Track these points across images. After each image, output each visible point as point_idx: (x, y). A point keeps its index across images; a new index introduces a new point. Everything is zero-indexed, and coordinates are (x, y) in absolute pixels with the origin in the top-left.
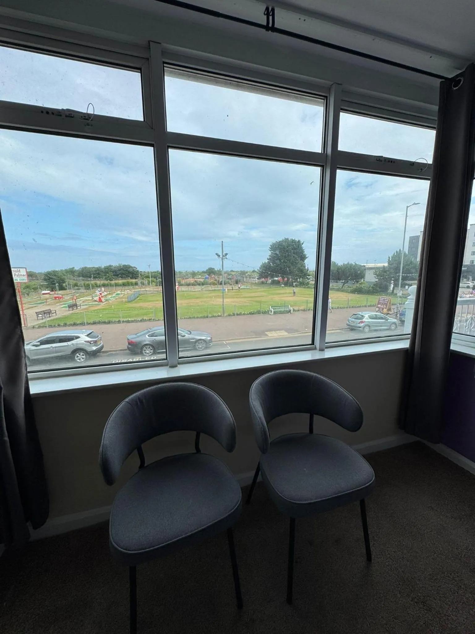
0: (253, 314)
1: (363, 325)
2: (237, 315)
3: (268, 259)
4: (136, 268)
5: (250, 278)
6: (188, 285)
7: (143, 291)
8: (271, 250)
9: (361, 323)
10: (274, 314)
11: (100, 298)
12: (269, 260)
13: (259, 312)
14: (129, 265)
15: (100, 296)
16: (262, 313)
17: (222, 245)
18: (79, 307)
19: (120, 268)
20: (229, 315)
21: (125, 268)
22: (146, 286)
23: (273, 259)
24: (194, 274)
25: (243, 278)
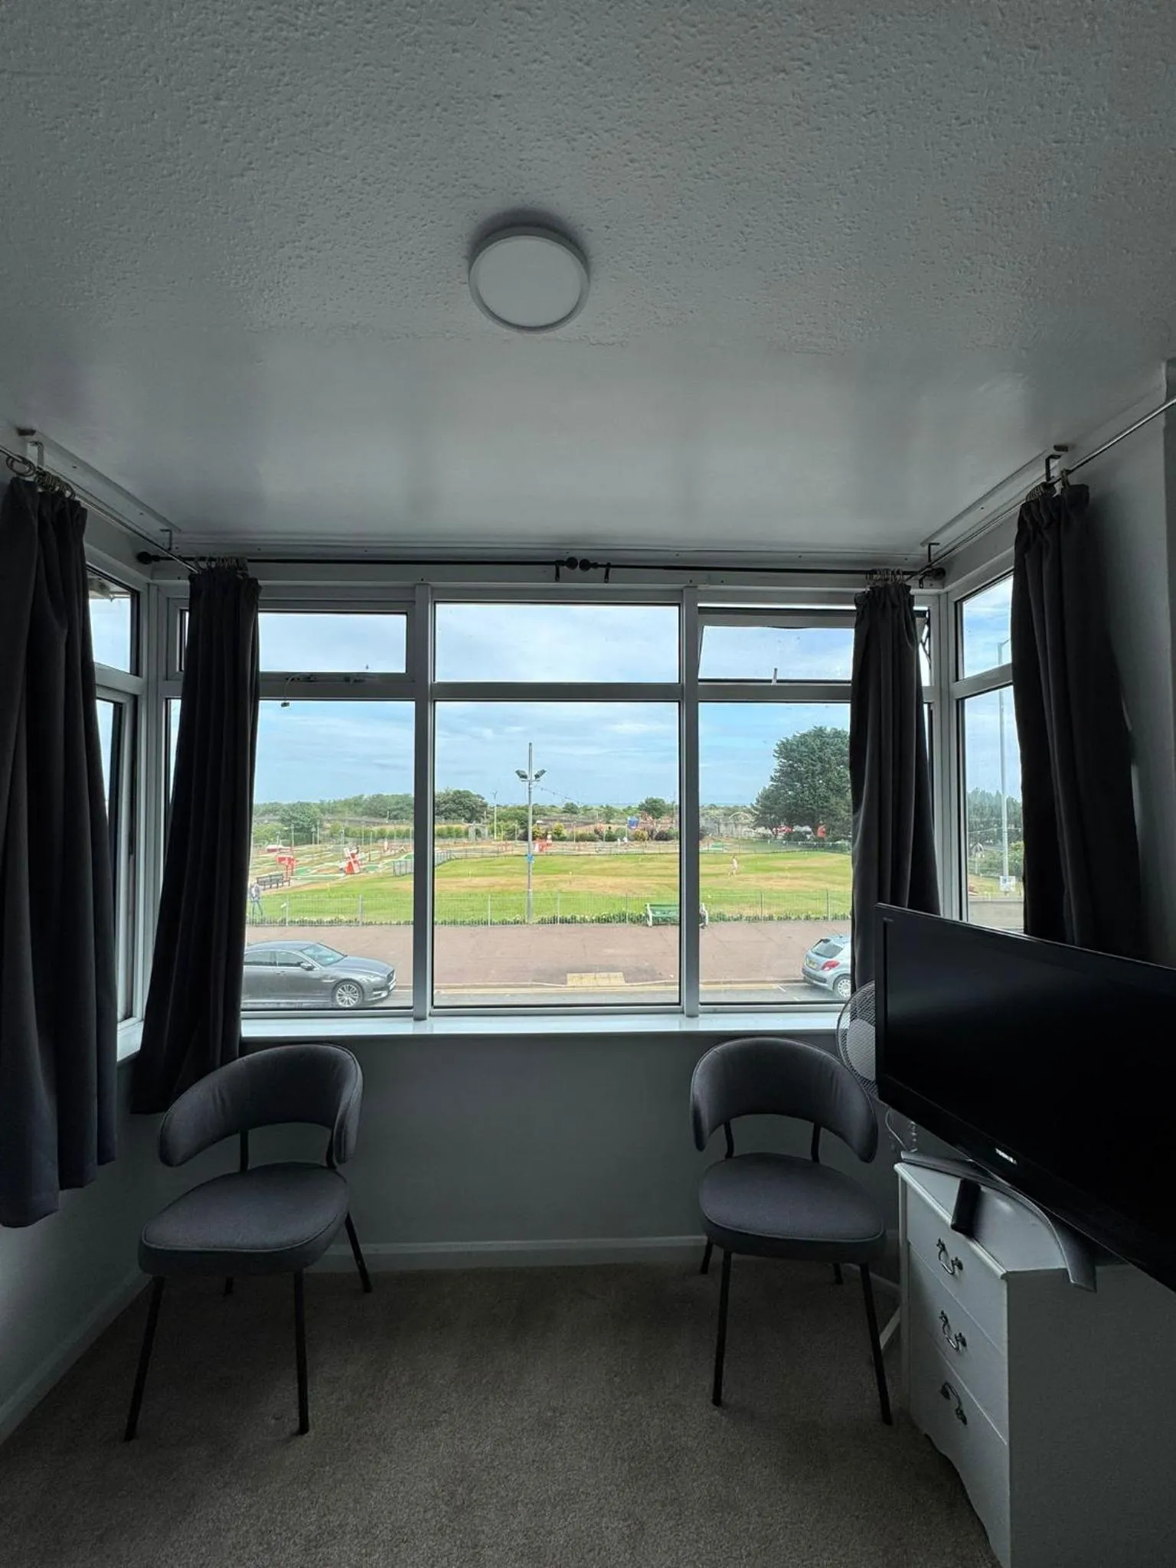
0: (607, 921)
1: (832, 975)
2: (564, 921)
3: (772, 779)
4: (483, 799)
5: (736, 826)
6: (581, 838)
7: (460, 851)
8: (778, 757)
9: (827, 968)
10: (654, 925)
11: (350, 863)
12: (775, 781)
13: (622, 918)
14: (467, 792)
15: (352, 860)
16: (631, 920)
17: (530, 751)
18: (286, 884)
19: (447, 798)
20: (542, 922)
21: (458, 798)
22: (484, 839)
23: (788, 775)
24: (609, 814)
25: (719, 824)
